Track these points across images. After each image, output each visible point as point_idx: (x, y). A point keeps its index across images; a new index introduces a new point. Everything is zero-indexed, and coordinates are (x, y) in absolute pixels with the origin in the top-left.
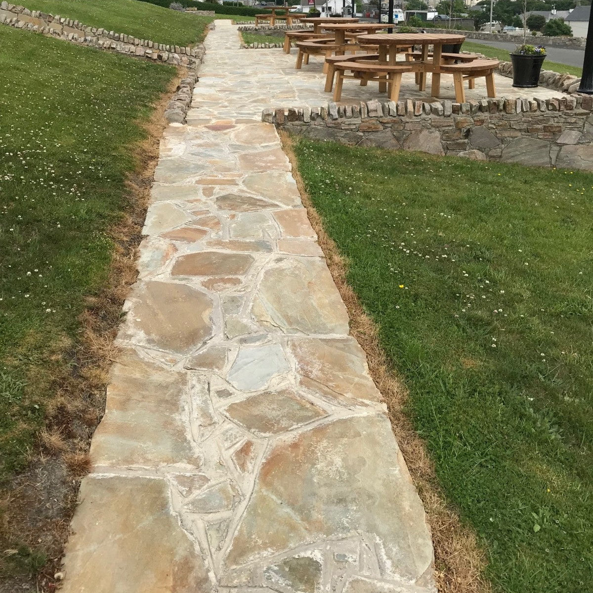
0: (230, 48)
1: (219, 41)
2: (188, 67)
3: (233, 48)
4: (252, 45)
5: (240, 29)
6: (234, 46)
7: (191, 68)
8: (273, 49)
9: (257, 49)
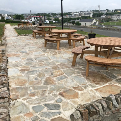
0: (14, 36)
1: (9, 33)
2: (2, 53)
3: (15, 36)
4: (21, 35)
5: (14, 28)
6: (15, 35)
7: (3, 54)
8: (29, 36)
9: (23, 36)
